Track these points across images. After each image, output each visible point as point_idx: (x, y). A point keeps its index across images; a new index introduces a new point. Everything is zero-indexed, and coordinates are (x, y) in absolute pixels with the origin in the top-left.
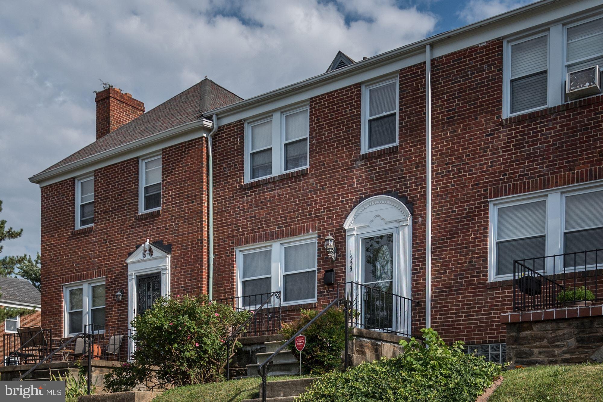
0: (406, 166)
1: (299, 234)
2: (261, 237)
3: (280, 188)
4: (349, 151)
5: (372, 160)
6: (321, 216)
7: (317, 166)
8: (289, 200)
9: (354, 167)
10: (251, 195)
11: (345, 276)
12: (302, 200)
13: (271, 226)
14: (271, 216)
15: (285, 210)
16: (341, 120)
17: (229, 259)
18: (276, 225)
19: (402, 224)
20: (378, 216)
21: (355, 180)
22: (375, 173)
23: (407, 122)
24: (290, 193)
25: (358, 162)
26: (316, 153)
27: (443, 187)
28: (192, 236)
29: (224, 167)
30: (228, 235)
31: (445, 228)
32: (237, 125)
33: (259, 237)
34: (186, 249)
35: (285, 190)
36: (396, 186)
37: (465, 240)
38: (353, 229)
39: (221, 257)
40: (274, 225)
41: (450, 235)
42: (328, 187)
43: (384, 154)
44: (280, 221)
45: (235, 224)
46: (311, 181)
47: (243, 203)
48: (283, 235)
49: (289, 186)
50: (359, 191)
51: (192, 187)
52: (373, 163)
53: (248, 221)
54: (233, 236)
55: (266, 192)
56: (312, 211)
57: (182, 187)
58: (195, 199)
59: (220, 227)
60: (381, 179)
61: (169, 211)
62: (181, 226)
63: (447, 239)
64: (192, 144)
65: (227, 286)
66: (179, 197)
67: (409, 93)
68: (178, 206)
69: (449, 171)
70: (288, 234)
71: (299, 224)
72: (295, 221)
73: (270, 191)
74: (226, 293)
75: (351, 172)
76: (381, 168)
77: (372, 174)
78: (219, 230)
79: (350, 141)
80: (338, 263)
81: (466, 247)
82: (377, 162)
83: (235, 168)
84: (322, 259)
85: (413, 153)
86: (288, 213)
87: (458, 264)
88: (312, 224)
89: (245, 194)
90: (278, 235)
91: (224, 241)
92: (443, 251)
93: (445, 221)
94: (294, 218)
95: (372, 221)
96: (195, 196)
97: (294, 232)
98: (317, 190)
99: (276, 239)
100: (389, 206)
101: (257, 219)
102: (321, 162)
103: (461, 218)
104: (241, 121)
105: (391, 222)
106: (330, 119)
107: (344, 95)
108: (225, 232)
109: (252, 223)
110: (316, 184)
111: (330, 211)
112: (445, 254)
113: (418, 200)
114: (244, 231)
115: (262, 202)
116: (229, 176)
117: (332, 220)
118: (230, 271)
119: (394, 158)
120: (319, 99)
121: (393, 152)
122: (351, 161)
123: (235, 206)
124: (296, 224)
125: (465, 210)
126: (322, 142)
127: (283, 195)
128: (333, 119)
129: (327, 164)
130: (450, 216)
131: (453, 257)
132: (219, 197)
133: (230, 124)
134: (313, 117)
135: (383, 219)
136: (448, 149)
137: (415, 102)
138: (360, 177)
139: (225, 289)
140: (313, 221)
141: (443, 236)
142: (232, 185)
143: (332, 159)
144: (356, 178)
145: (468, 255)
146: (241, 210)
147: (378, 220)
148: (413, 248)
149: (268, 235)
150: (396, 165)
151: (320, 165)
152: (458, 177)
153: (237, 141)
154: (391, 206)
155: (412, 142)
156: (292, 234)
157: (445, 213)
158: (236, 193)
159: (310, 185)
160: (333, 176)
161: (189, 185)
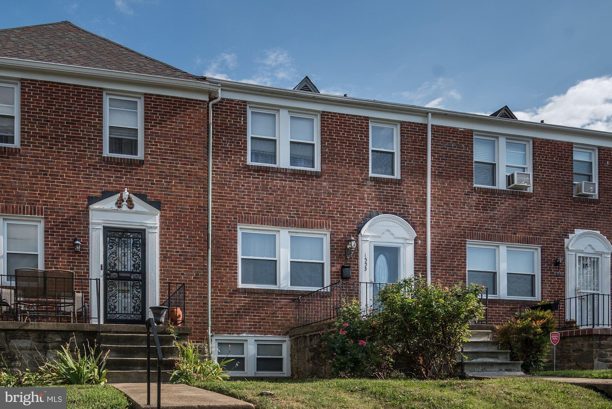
0: (408, 198)
1: (312, 228)
2: (270, 221)
3: (292, 181)
4: (360, 170)
5: (380, 184)
6: (334, 217)
7: (330, 173)
8: (301, 194)
9: (365, 185)
10: (259, 178)
11: (358, 273)
12: (315, 198)
13: (281, 213)
14: (282, 204)
15: (297, 202)
16: (352, 141)
17: (232, 234)
18: (287, 213)
19: (408, 241)
20: (388, 231)
21: (366, 196)
22: (383, 195)
23: (408, 164)
24: (302, 188)
25: (368, 182)
26: (329, 161)
27: (436, 222)
28: (190, 200)
29: (224, 140)
30: (230, 209)
31: (437, 252)
32: (241, 105)
33: (268, 220)
34: (184, 212)
35: (297, 184)
36: (401, 211)
37: (452, 264)
38: (368, 236)
39: (220, 230)
40: (285, 213)
41: (441, 258)
42: (341, 194)
43: (391, 182)
44: (291, 211)
45: (238, 201)
46: (324, 184)
47: (248, 183)
48: (295, 224)
49: (301, 182)
50: (369, 206)
51: (192, 149)
52: (382, 186)
53: (255, 202)
54: (236, 212)
55: (276, 180)
56: (326, 211)
57: (175, 144)
58: (196, 162)
59: (219, 199)
60: (388, 201)
61: (157, 165)
62: (175, 186)
63: (439, 261)
64: (191, 103)
65: (229, 260)
66: (171, 153)
67: (409, 142)
68: (170, 163)
69: (440, 212)
70: (301, 225)
71: (313, 219)
72: (308, 215)
73: (280, 180)
74: (227, 267)
75: (362, 188)
76: (388, 193)
77: (380, 195)
78: (217, 202)
79: (361, 162)
80: (351, 261)
81: (453, 270)
82: (384, 187)
83: (237, 146)
84: (336, 255)
85: (413, 190)
86: (301, 206)
87: (447, 281)
88: (326, 222)
89: (251, 174)
90: (290, 223)
91: (225, 215)
92: (437, 269)
93: (438, 247)
94: (307, 212)
95: (383, 233)
96: (194, 159)
97: (306, 224)
98: (331, 194)
99: (287, 226)
100: (397, 225)
101: (265, 203)
102: (333, 170)
103: (449, 248)
104: (245, 102)
105: (399, 238)
106: (342, 137)
107: (355, 122)
108: (225, 206)
109: (260, 205)
110: (330, 188)
111: (343, 215)
112: (438, 272)
113: (418, 226)
114: (249, 210)
115: (270, 188)
116: (231, 151)
117: (345, 224)
118: (232, 245)
119: (399, 188)
120: (331, 116)
121: (399, 183)
122: (362, 179)
123: (238, 182)
124: (309, 218)
125: (451, 243)
126: (334, 153)
127: (295, 188)
128: (344, 137)
129: (340, 174)
130: (442, 245)
131: (444, 275)
132: (218, 168)
133: (232, 100)
134: (326, 129)
135: (392, 234)
136: (439, 195)
137: (414, 151)
138: (370, 194)
139: (226, 263)
140: (326, 219)
141: (436, 258)
142: (233, 160)
143: (344, 171)
144: (367, 194)
145: (453, 275)
146: (245, 189)
147: (387, 234)
148: (415, 262)
149: (279, 221)
150: (400, 194)
151: (332, 173)
152: (446, 217)
153: (240, 119)
154: (399, 226)
155: (413, 181)
156: (305, 225)
157: (438, 242)
158: (240, 170)
159: (323, 187)
160: (346, 186)
161: (187, 145)
